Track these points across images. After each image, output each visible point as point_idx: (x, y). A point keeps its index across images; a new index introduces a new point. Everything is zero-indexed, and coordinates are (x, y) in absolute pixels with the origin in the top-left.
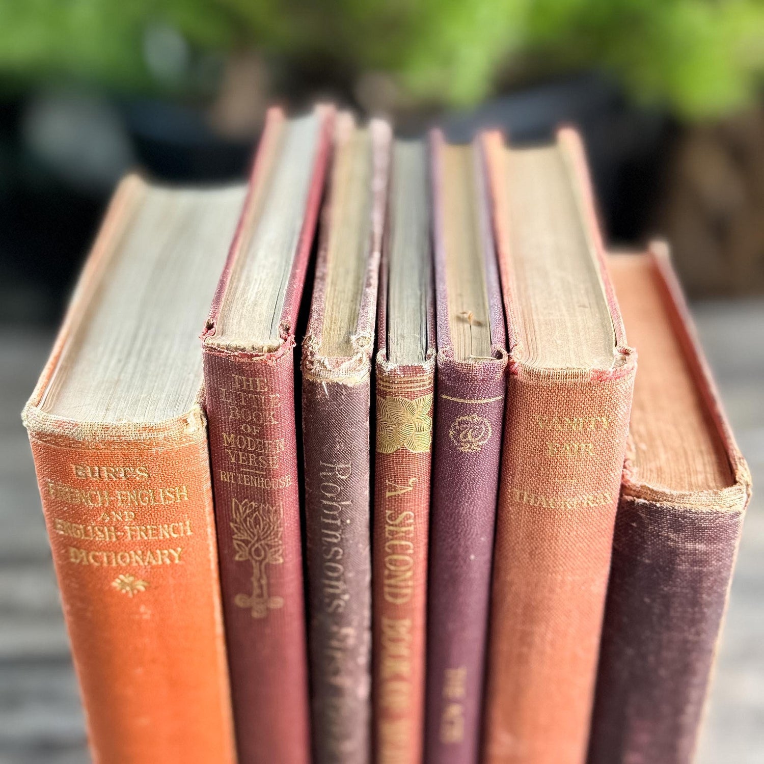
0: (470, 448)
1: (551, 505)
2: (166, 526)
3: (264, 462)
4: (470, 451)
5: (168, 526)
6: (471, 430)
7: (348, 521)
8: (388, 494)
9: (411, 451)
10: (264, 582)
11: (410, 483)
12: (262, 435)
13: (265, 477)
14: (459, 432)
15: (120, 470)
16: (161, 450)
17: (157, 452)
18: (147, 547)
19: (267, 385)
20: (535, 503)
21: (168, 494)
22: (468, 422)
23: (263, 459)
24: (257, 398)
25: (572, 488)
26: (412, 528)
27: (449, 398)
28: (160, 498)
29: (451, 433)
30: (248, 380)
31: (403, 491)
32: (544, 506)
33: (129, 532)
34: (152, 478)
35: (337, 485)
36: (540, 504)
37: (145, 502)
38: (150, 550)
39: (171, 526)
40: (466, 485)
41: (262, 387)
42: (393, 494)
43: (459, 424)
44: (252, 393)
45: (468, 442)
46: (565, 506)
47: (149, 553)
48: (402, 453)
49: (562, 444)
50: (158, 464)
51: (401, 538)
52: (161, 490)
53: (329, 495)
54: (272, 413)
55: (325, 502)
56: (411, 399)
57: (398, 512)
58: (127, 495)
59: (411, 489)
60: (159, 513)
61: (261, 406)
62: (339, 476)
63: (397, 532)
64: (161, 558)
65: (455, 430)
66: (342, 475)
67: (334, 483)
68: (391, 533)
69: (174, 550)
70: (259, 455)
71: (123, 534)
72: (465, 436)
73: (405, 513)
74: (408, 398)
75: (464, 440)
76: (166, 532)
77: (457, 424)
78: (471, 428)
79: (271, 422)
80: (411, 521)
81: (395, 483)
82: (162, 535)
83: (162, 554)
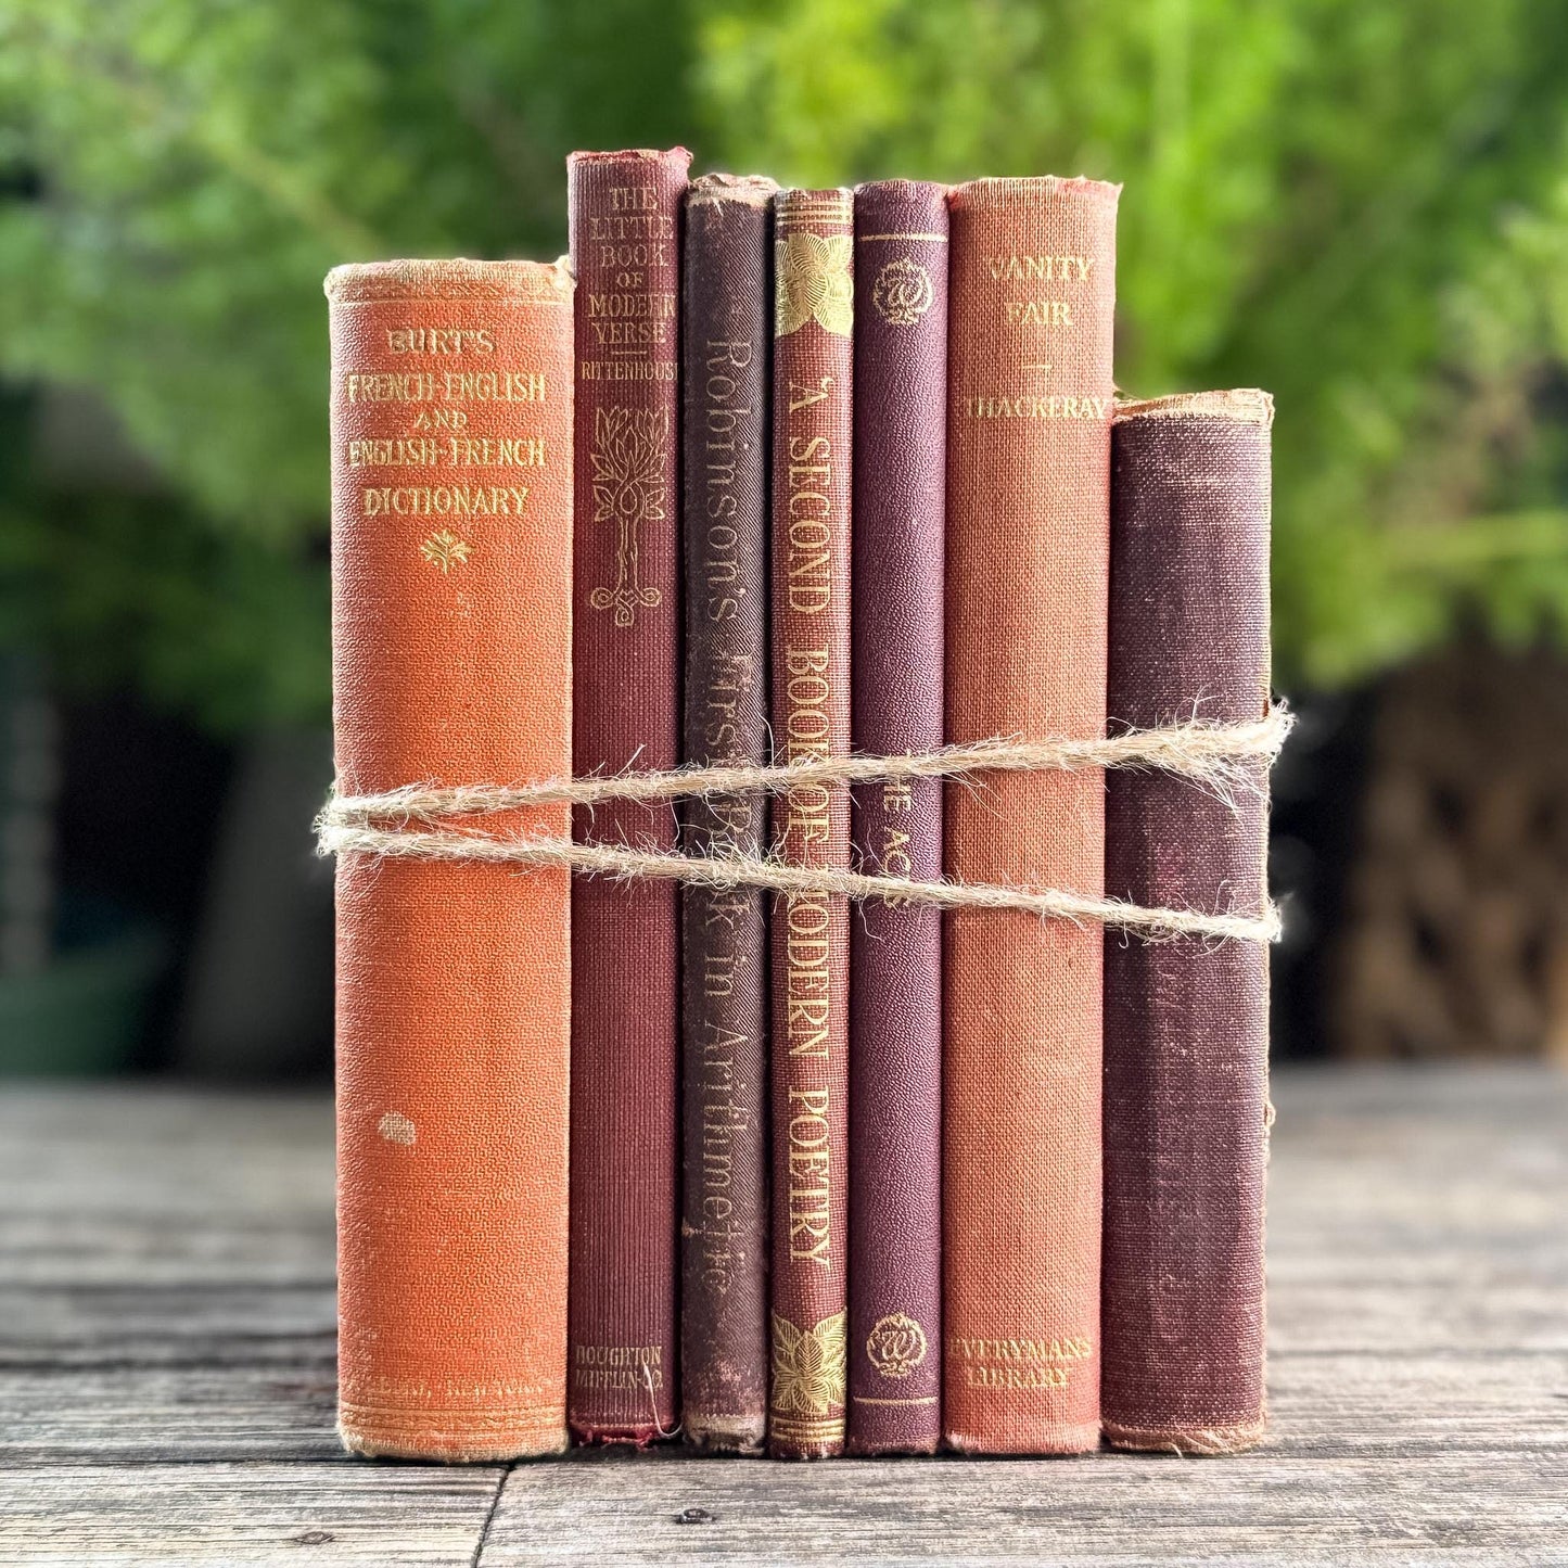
0: (902, 318)
1: (1018, 411)
2: (509, 443)
3: (646, 333)
4: (903, 322)
5: (513, 444)
6: (903, 286)
7: (746, 446)
8: (793, 407)
9: (824, 327)
10: (634, 557)
11: (823, 386)
12: (645, 288)
13: (644, 359)
14: (886, 291)
15: (455, 335)
16: (516, 302)
17: (510, 305)
18: (480, 479)
19: (657, 200)
20: (995, 411)
21: (518, 384)
22: (897, 273)
23: (645, 327)
24: (641, 221)
25: (1046, 379)
26: (827, 469)
27: (870, 238)
28: (506, 388)
29: (876, 296)
30: (630, 193)
31: (814, 399)
32: (1008, 416)
33: (455, 449)
34: (499, 352)
35: (732, 378)
36: (1003, 412)
37: (483, 394)
38: (483, 487)
39: (517, 444)
40: (900, 386)
41: (650, 203)
42: (799, 404)
43: (887, 277)
44: (636, 213)
45: (900, 306)
46: (1039, 412)
47: (480, 491)
48: (812, 330)
49: (1026, 303)
50: (508, 326)
51: (812, 488)
52: (509, 375)
53: (718, 398)
54: (661, 248)
55: (714, 412)
56: (823, 238)
57: (808, 436)
58: (460, 381)
59: (824, 396)
60: (502, 416)
61: (647, 234)
62: (734, 362)
63: (806, 476)
64: (497, 502)
65: (881, 288)
66: (738, 360)
67: (726, 375)
68: (799, 478)
69: (518, 490)
70: (637, 321)
71: (446, 452)
72: (896, 298)
73: (817, 440)
74: (818, 234)
75: (894, 305)
76: (508, 450)
77: (883, 279)
78: (903, 282)
79: (658, 262)
80: (826, 455)
81: (801, 385)
82: (502, 459)
83: (500, 495)
